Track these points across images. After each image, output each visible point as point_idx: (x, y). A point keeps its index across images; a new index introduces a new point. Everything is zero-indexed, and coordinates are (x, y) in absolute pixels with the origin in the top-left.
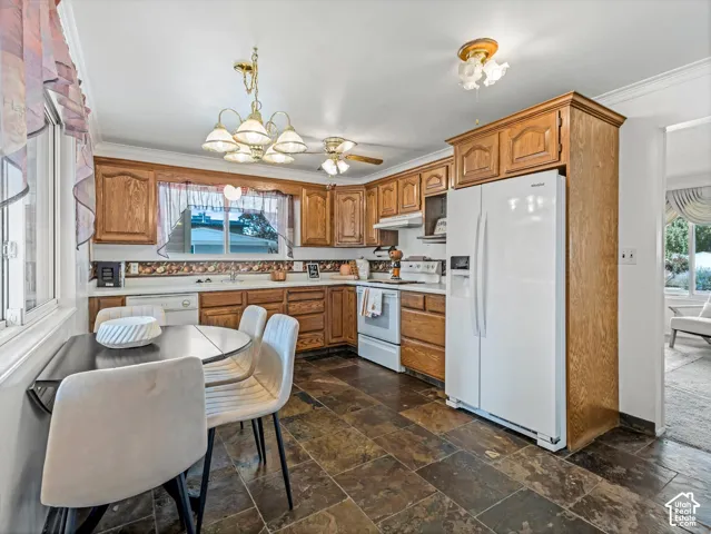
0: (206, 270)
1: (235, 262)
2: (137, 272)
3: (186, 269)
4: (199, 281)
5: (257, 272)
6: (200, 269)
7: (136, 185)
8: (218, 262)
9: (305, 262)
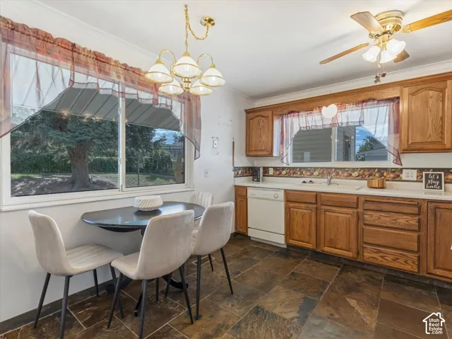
0: (312, 174)
1: (336, 168)
2: (272, 174)
3: (299, 173)
4: (304, 182)
5: (356, 178)
6: (308, 173)
7: (263, 121)
8: (321, 168)
9: (421, 170)
